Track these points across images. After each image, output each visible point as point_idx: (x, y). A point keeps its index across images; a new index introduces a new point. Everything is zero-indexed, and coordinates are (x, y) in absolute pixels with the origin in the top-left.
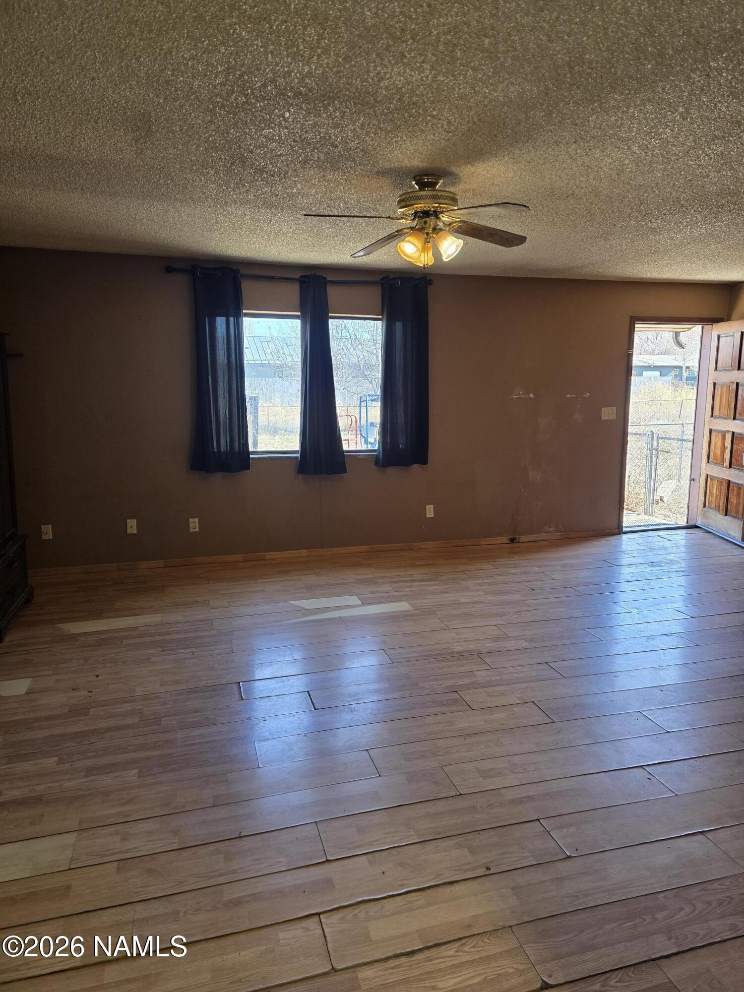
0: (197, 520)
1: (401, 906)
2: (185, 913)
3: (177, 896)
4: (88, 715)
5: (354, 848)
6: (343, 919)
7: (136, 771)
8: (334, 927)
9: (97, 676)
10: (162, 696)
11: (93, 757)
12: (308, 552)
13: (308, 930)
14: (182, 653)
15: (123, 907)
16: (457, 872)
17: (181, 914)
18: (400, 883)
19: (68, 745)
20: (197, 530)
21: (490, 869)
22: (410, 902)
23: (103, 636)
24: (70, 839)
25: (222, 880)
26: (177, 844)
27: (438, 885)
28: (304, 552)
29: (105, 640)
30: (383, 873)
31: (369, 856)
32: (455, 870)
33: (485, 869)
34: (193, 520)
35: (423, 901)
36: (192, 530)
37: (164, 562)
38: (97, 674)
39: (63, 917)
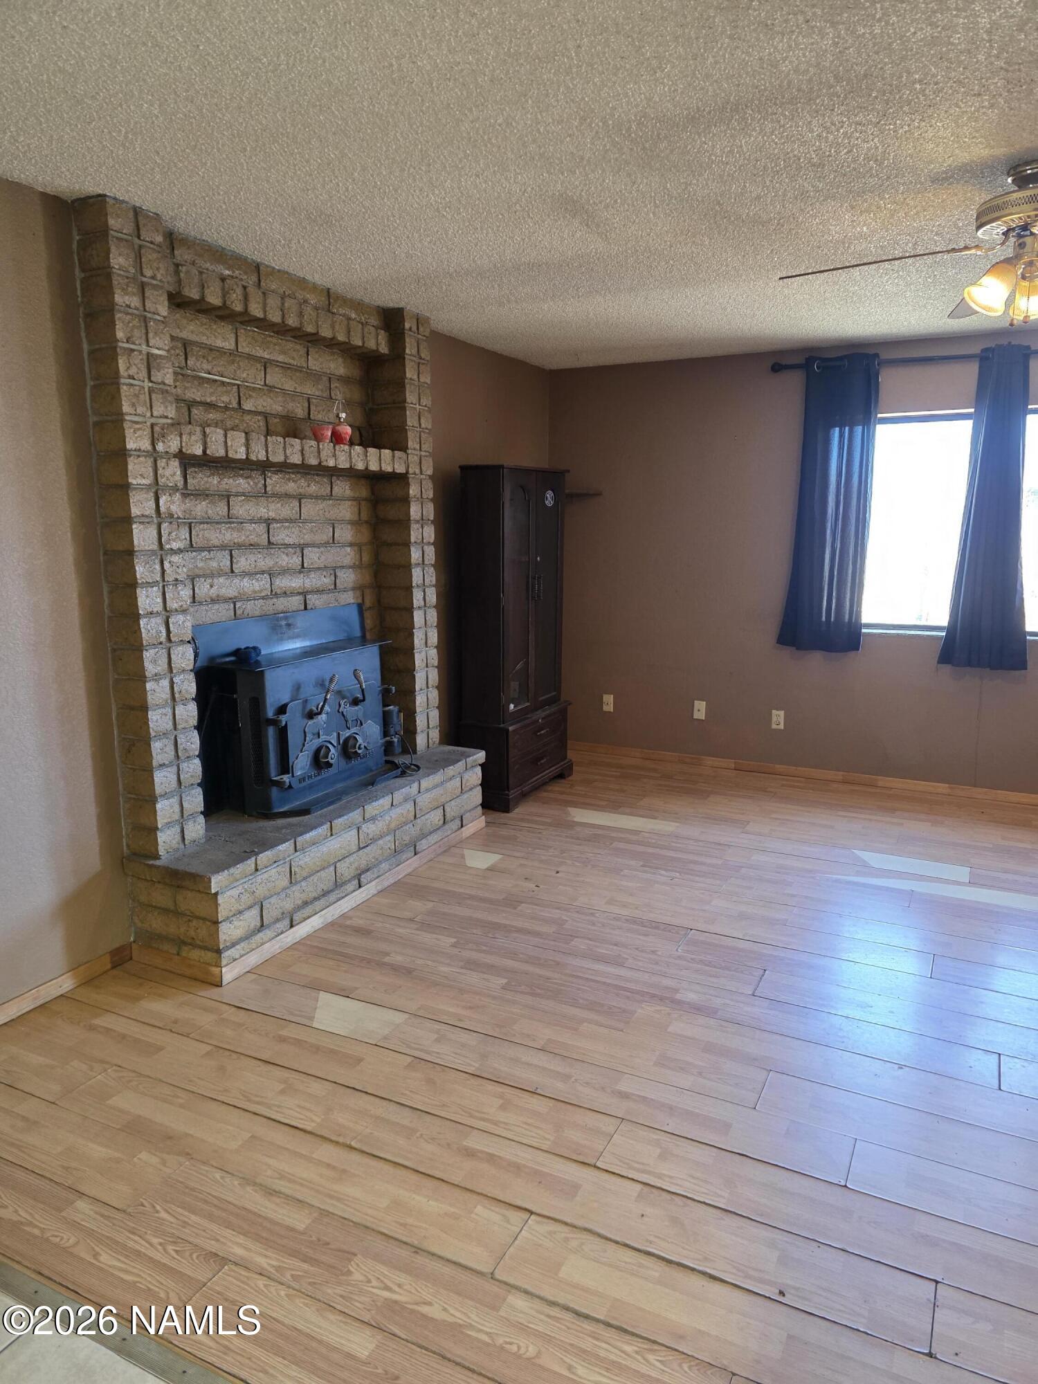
0: (782, 713)
1: (626, 1263)
2: (422, 1135)
3: (430, 1116)
4: (515, 908)
5: (639, 1171)
6: (550, 1233)
7: (504, 981)
8: (535, 1236)
9: (558, 872)
10: (597, 915)
11: (484, 952)
12: (950, 788)
13: (508, 1222)
14: (661, 875)
15: (383, 1100)
16: (734, 1271)
17: (418, 1134)
18: (652, 1238)
19: (475, 931)
20: (782, 727)
21: (784, 1295)
22: (641, 1266)
23: (600, 832)
24: (399, 1018)
25: (481, 1125)
26: (474, 1069)
27: (693, 1269)
28: (942, 788)
29: (599, 837)
30: (643, 1215)
31: (646, 1189)
32: (734, 1267)
33: (778, 1291)
34: (778, 712)
35: (657, 1274)
36: (774, 726)
37: (735, 763)
38: (559, 870)
39: (335, 1083)
